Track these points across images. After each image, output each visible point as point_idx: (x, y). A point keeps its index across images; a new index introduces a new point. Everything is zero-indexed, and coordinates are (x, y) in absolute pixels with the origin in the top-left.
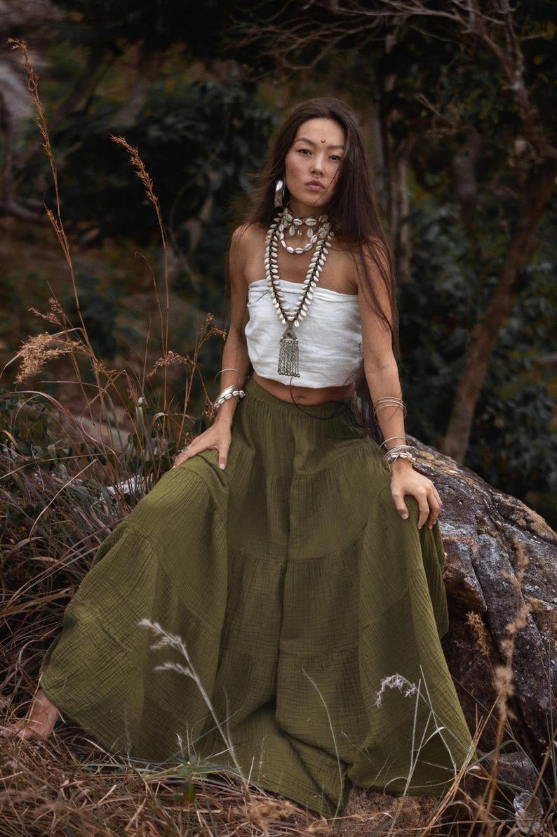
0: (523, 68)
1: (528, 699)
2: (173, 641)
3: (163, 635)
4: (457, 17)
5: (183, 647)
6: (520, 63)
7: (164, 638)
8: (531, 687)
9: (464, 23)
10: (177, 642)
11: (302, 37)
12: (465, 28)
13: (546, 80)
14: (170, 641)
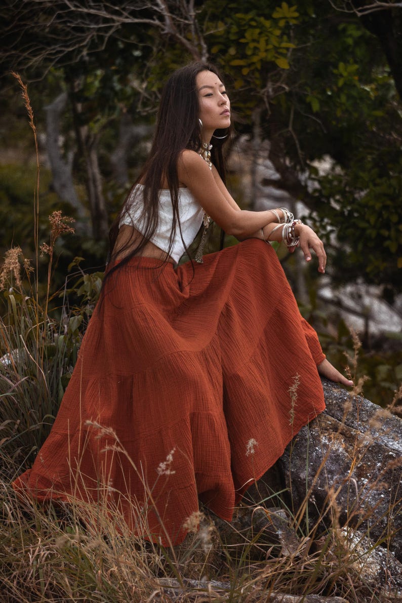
0: (207, 55)
1: (292, 473)
2: (108, 431)
3: (101, 428)
4: (157, 22)
5: (114, 433)
6: (204, 51)
7: (102, 430)
8: (295, 465)
9: (162, 26)
10: (111, 431)
11: (35, 56)
12: (163, 30)
13: (223, 63)
14: (106, 431)
